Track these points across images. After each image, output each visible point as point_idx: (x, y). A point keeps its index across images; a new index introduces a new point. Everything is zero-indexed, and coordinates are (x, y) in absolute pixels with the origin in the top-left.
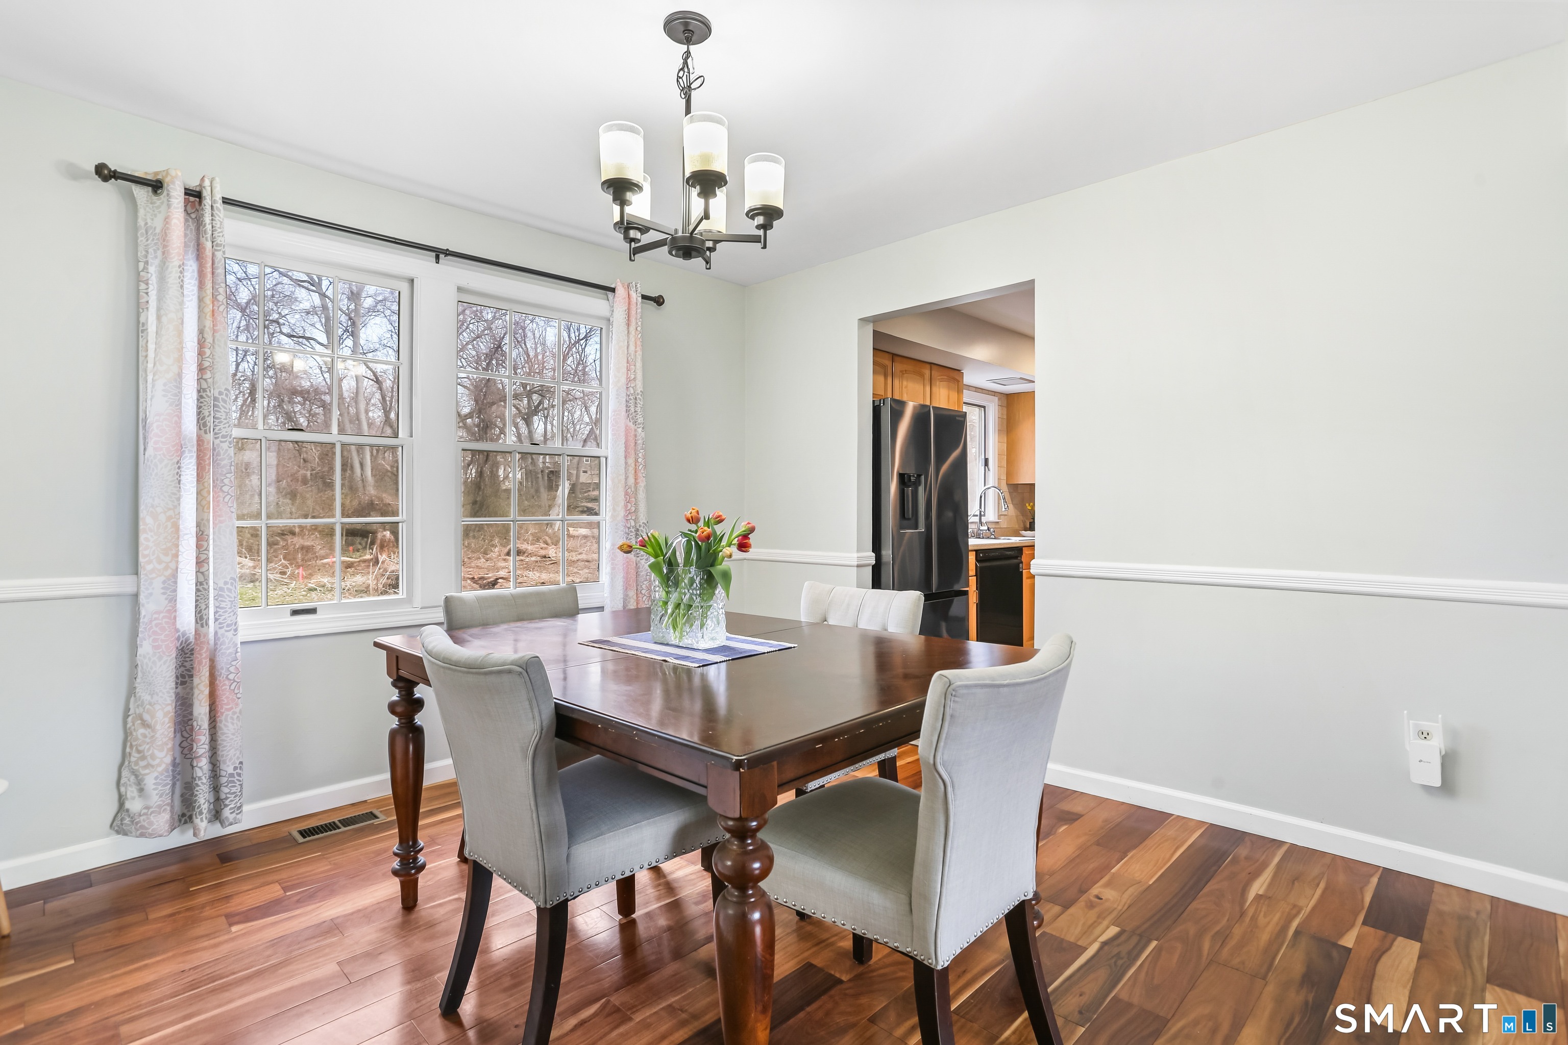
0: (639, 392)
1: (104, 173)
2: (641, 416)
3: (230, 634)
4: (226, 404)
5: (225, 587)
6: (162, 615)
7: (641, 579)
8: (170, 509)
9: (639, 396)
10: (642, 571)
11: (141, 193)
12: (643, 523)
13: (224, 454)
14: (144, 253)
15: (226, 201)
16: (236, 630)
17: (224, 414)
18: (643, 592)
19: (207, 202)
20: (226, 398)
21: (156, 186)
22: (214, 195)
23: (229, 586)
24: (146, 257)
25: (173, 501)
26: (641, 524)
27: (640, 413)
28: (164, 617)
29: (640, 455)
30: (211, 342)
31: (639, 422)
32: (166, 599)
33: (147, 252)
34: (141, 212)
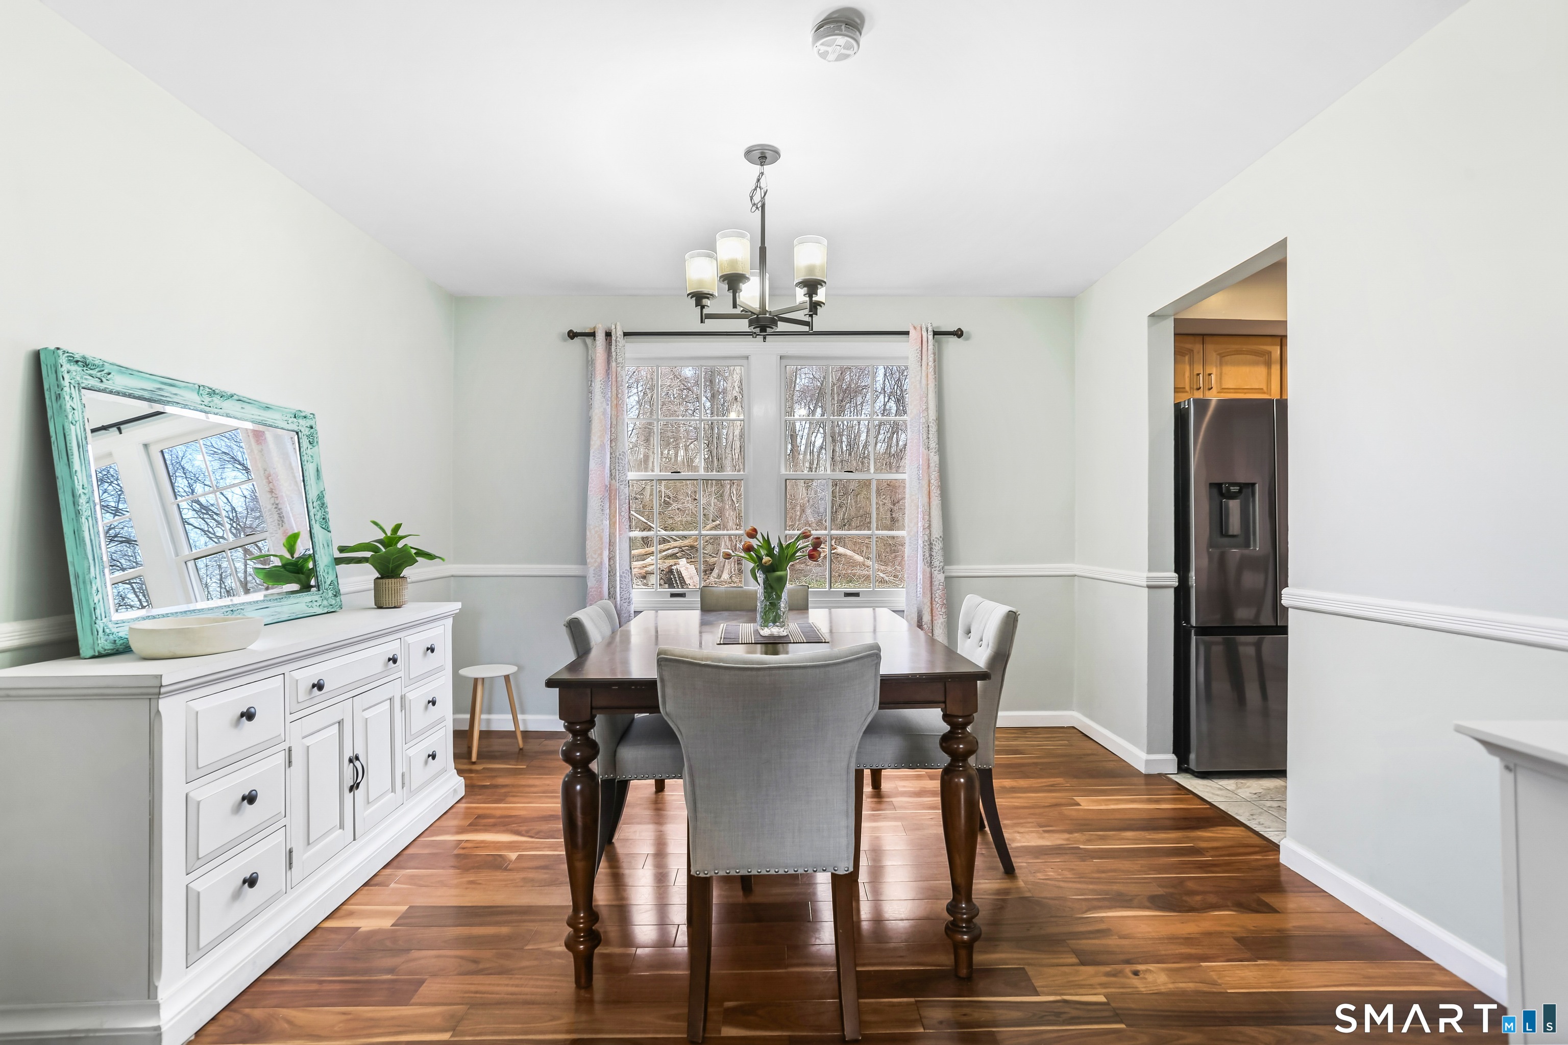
0: (931, 420)
1: (572, 335)
2: (933, 442)
3: (626, 605)
4: (622, 461)
5: (623, 575)
6: (593, 589)
7: (934, 588)
8: (596, 527)
9: (931, 424)
10: (935, 581)
11: (589, 340)
12: (936, 538)
13: (622, 492)
14: (590, 375)
15: (626, 334)
16: (629, 602)
17: (622, 467)
18: (937, 599)
19: (614, 338)
20: (622, 457)
21: (592, 335)
22: (618, 333)
23: (625, 575)
24: (591, 377)
25: (598, 522)
26: (934, 539)
27: (932, 439)
28: (594, 591)
29: (933, 477)
30: (615, 424)
31: (931, 447)
32: (595, 580)
33: (592, 374)
34: (590, 351)
